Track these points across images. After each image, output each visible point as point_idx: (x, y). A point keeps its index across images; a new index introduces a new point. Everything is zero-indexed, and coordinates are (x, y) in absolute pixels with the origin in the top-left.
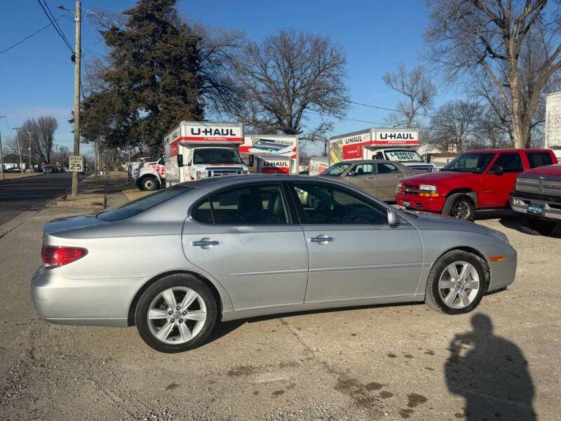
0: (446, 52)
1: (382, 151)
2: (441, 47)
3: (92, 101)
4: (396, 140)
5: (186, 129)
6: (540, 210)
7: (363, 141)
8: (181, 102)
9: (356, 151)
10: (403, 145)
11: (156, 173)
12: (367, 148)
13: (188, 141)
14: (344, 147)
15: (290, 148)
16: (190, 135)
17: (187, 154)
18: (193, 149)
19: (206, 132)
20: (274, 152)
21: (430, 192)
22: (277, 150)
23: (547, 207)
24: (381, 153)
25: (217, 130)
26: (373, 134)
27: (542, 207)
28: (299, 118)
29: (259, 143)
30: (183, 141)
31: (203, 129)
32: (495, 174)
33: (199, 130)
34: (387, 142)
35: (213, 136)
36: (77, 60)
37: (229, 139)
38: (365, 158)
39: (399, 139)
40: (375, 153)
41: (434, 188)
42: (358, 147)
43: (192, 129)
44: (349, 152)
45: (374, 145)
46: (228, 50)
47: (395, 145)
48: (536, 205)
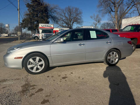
5: (40, 25)
8: (43, 20)
13: (41, 28)
19: (45, 26)
25: (47, 25)
26: (83, 27)
28: (72, 25)
29: (60, 30)
35: (47, 27)
37: (50, 28)
43: (42, 25)
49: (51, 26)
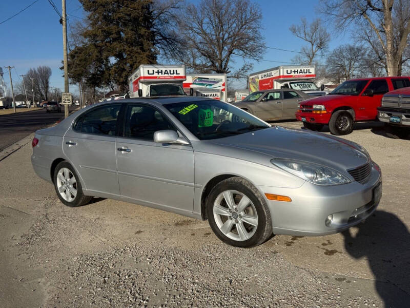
0: (336, 7)
1: (288, 83)
2: (333, 3)
3: (76, 53)
4: (298, 74)
5: (144, 71)
6: (398, 120)
7: (274, 76)
8: (139, 51)
9: (269, 84)
10: (304, 78)
12: (277, 81)
13: (146, 80)
14: (260, 81)
15: (221, 83)
16: (147, 75)
17: (145, 89)
18: (149, 85)
19: (158, 72)
20: (208, 87)
21: (320, 110)
22: (211, 85)
23: (404, 117)
24: (287, 84)
25: (166, 71)
26: (281, 70)
27: (400, 117)
28: (227, 61)
29: (197, 80)
30: (142, 80)
31: (156, 70)
32: (368, 95)
33: (153, 71)
34: (291, 76)
35: (163, 75)
36: (64, 22)
38: (275, 88)
39: (301, 74)
40: (283, 85)
41: (323, 107)
42: (270, 81)
43: (148, 71)
44: (264, 85)
45: (282, 79)
46: (174, 11)
47: (296, 78)
48: (396, 116)
49: (176, 71)
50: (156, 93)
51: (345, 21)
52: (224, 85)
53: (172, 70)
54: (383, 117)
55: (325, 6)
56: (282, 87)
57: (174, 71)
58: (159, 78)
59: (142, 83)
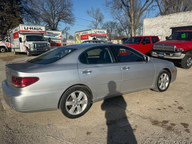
0: (110, 3)
1: (96, 37)
2: (109, 1)
4: (100, 33)
5: (22, 27)
6: (163, 55)
7: (89, 33)
8: (14, 17)
9: (86, 37)
10: (102, 35)
11: (5, 46)
12: (90, 36)
13: (23, 32)
14: (81, 36)
15: (59, 36)
16: (24, 30)
17: (23, 37)
18: (26, 35)
19: (30, 28)
20: (53, 37)
21: (123, 51)
22: (54, 36)
23: (165, 54)
24: (95, 38)
25: (35, 28)
26: (92, 31)
28: (57, 25)
30: (21, 32)
31: (29, 27)
33: (28, 28)
34: (97, 34)
35: (33, 30)
37: (40, 32)
38: (89, 40)
39: (101, 33)
40: (93, 38)
41: (125, 50)
42: (87, 36)
43: (25, 28)
44: (83, 37)
45: (92, 35)
47: (99, 35)
48: (161, 54)
49: (41, 28)
50: (29, 40)
51: (114, 10)
52: (61, 36)
53: (38, 27)
54: (155, 54)
55: (106, 3)
56: (93, 39)
57: (39, 28)
58: (31, 32)
59: (21, 34)
